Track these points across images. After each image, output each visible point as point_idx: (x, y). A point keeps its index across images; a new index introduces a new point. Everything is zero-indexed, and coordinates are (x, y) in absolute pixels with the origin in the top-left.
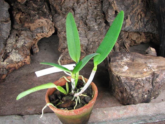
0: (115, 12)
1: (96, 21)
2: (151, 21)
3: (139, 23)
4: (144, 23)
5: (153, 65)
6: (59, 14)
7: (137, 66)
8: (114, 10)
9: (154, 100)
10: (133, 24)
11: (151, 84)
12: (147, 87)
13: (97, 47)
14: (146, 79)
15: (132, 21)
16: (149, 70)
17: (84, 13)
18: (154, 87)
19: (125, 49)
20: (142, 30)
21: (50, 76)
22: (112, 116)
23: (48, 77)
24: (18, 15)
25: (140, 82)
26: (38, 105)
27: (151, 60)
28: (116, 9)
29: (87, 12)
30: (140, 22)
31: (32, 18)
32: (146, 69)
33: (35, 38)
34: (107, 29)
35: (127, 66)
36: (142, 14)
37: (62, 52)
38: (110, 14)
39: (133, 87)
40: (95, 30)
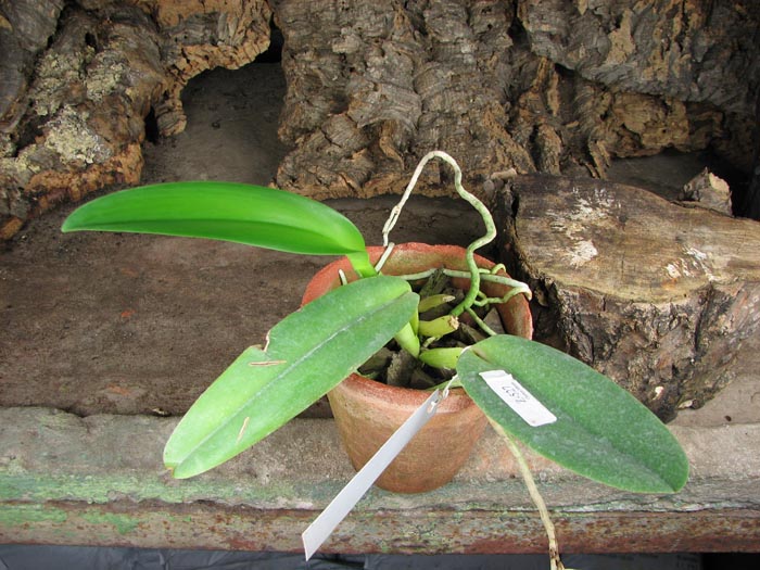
1: (468, 21)
2: (727, 53)
3: (669, 53)
4: (693, 55)
5: (710, 254)
7: (637, 246)
9: (693, 412)
10: (640, 57)
11: (689, 336)
12: (669, 349)
14: (671, 313)
15: (638, 40)
16: (693, 274)
18: (704, 353)
19: (590, 166)
20: (679, 88)
22: (496, 460)
23: (214, 252)
25: (644, 320)
26: (159, 376)
27: (705, 229)
30: (678, 48)
32: (680, 265)
33: (174, 66)
34: (516, 65)
35: (594, 244)
36: (691, 12)
37: (296, 146)
39: (609, 342)
40: (458, 63)
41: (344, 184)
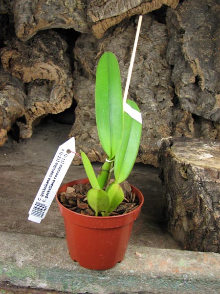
0: (195, 79)
1: (155, 97)
6: (87, 77)
8: (193, 74)
13: (148, 138)
17: (134, 81)
21: (35, 177)
22: (157, 266)
23: (31, 177)
24: (9, 53)
28: (198, 73)
29: (140, 80)
31: (31, 60)
33: (30, 110)
34: (175, 115)
35: (211, 154)
38: (185, 82)
40: (150, 110)
41: (94, 153)
